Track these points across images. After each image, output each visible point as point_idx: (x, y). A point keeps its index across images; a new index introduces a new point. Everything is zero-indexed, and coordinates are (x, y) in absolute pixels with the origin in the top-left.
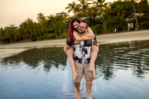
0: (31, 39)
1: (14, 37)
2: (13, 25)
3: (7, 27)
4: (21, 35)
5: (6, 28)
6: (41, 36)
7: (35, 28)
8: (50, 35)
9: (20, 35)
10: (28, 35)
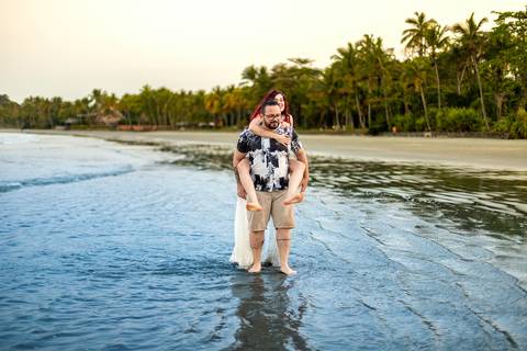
0: (367, 125)
1: (304, 106)
2: (305, 62)
3: (282, 67)
4: (331, 102)
5: (279, 70)
6: (408, 114)
7: (387, 77)
8: (454, 112)
9: (326, 104)
10: (357, 106)
